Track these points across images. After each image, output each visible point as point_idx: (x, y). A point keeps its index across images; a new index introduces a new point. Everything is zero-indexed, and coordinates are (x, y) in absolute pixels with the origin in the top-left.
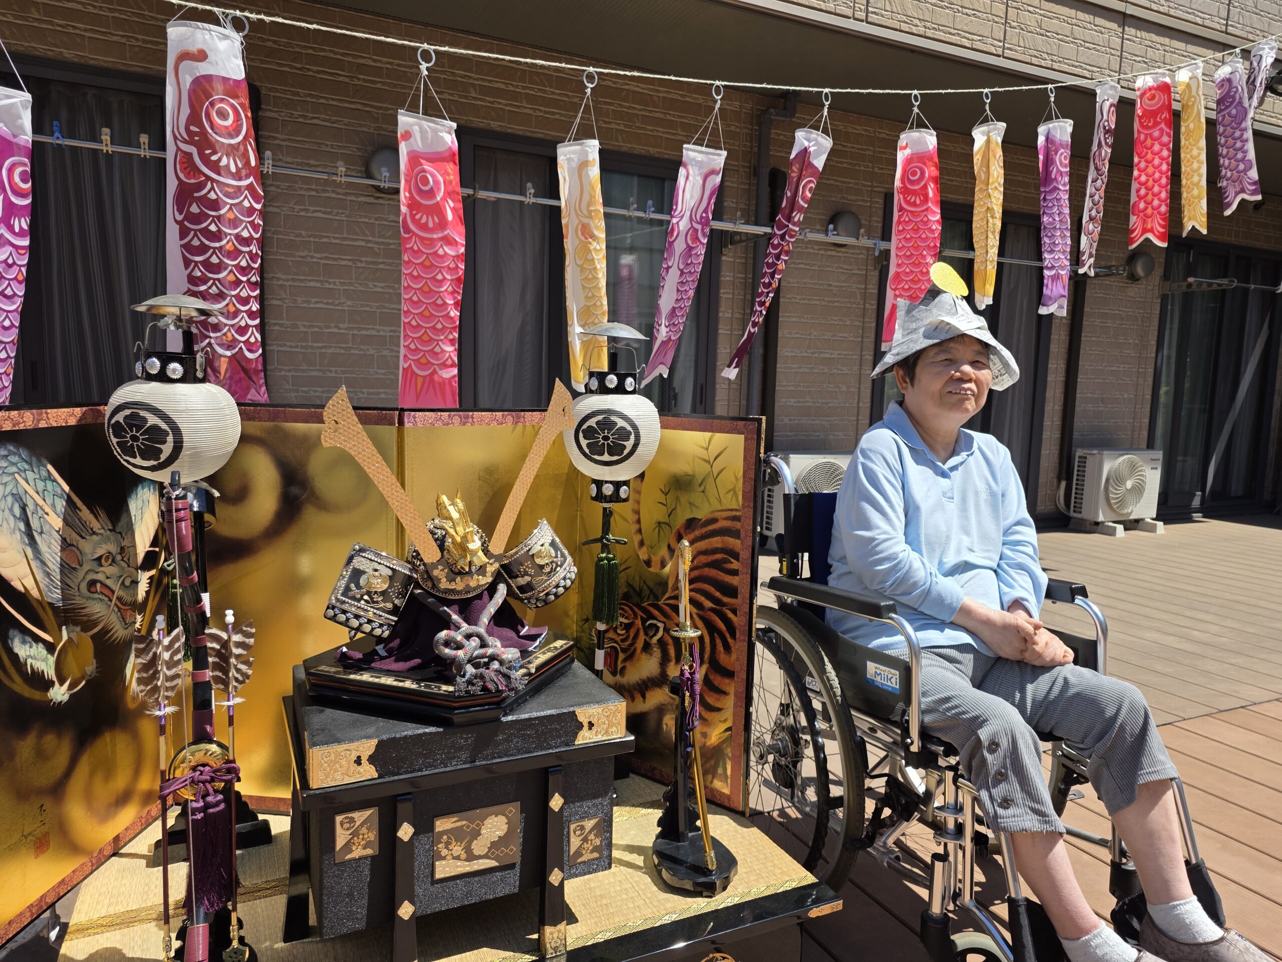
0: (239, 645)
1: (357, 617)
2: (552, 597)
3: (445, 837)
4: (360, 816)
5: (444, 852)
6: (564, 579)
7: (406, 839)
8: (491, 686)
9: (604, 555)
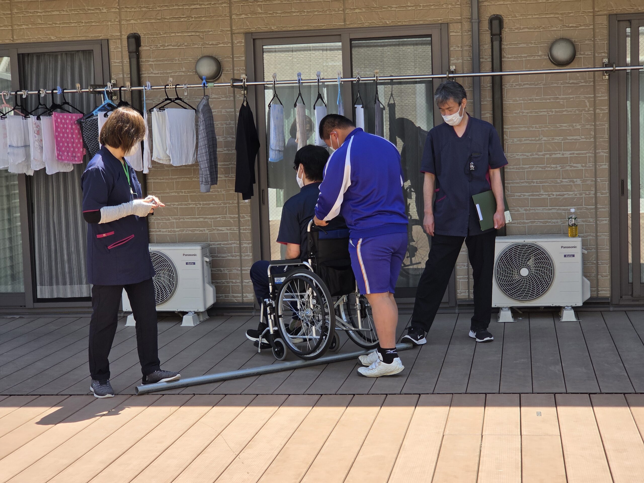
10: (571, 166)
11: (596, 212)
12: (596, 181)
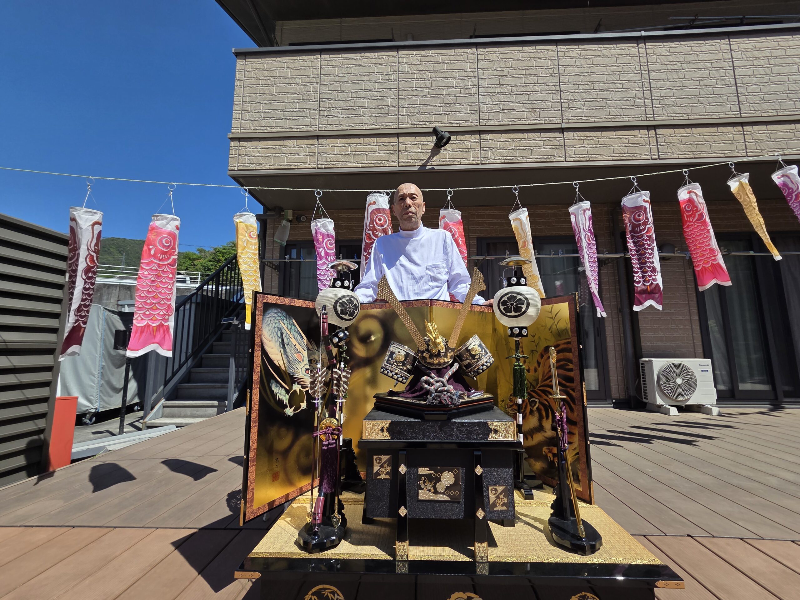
0: (344, 377)
1: (391, 372)
2: (481, 371)
3: (423, 478)
4: (385, 458)
5: (423, 486)
6: (486, 362)
7: (403, 473)
8: (444, 402)
9: (517, 364)
10: (676, 317)
11: (694, 345)
12: (692, 326)
